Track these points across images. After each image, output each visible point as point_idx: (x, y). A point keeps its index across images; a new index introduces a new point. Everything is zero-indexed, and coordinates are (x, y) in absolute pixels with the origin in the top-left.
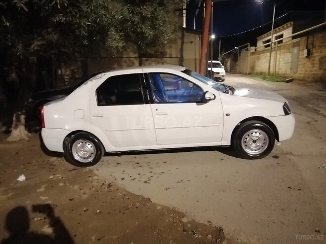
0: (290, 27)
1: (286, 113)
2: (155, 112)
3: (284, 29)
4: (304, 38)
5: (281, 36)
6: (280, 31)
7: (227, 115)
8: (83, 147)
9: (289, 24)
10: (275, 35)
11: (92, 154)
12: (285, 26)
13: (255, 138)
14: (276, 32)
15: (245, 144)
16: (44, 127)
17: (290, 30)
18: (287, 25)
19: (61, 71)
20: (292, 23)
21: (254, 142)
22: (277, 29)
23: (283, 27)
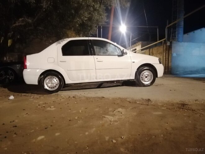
0: (139, 45)
1: (160, 63)
2: (96, 60)
3: (136, 46)
4: (148, 50)
5: (136, 49)
6: (134, 47)
7: (133, 62)
8: (51, 81)
9: (139, 43)
10: (132, 49)
11: (57, 85)
12: (137, 44)
13: (146, 75)
14: (132, 48)
15: (142, 78)
16: (26, 68)
17: (140, 46)
18: (138, 44)
19: (6, 58)
20: (141, 43)
21: (146, 77)
22: (133, 46)
23: (136, 45)
